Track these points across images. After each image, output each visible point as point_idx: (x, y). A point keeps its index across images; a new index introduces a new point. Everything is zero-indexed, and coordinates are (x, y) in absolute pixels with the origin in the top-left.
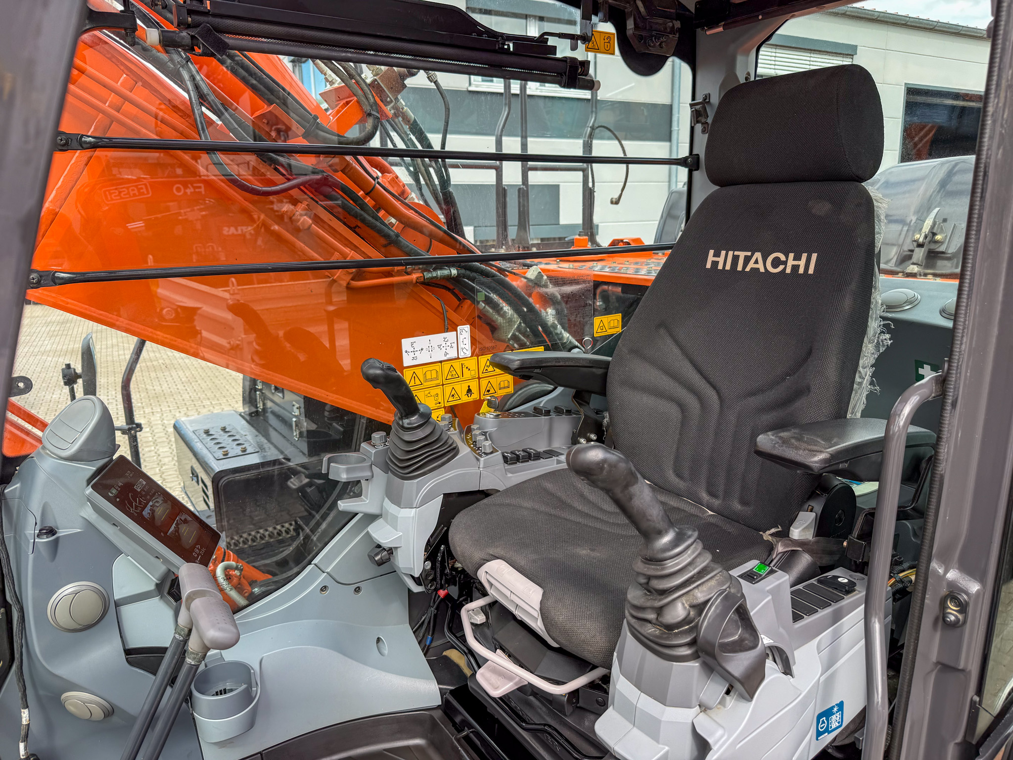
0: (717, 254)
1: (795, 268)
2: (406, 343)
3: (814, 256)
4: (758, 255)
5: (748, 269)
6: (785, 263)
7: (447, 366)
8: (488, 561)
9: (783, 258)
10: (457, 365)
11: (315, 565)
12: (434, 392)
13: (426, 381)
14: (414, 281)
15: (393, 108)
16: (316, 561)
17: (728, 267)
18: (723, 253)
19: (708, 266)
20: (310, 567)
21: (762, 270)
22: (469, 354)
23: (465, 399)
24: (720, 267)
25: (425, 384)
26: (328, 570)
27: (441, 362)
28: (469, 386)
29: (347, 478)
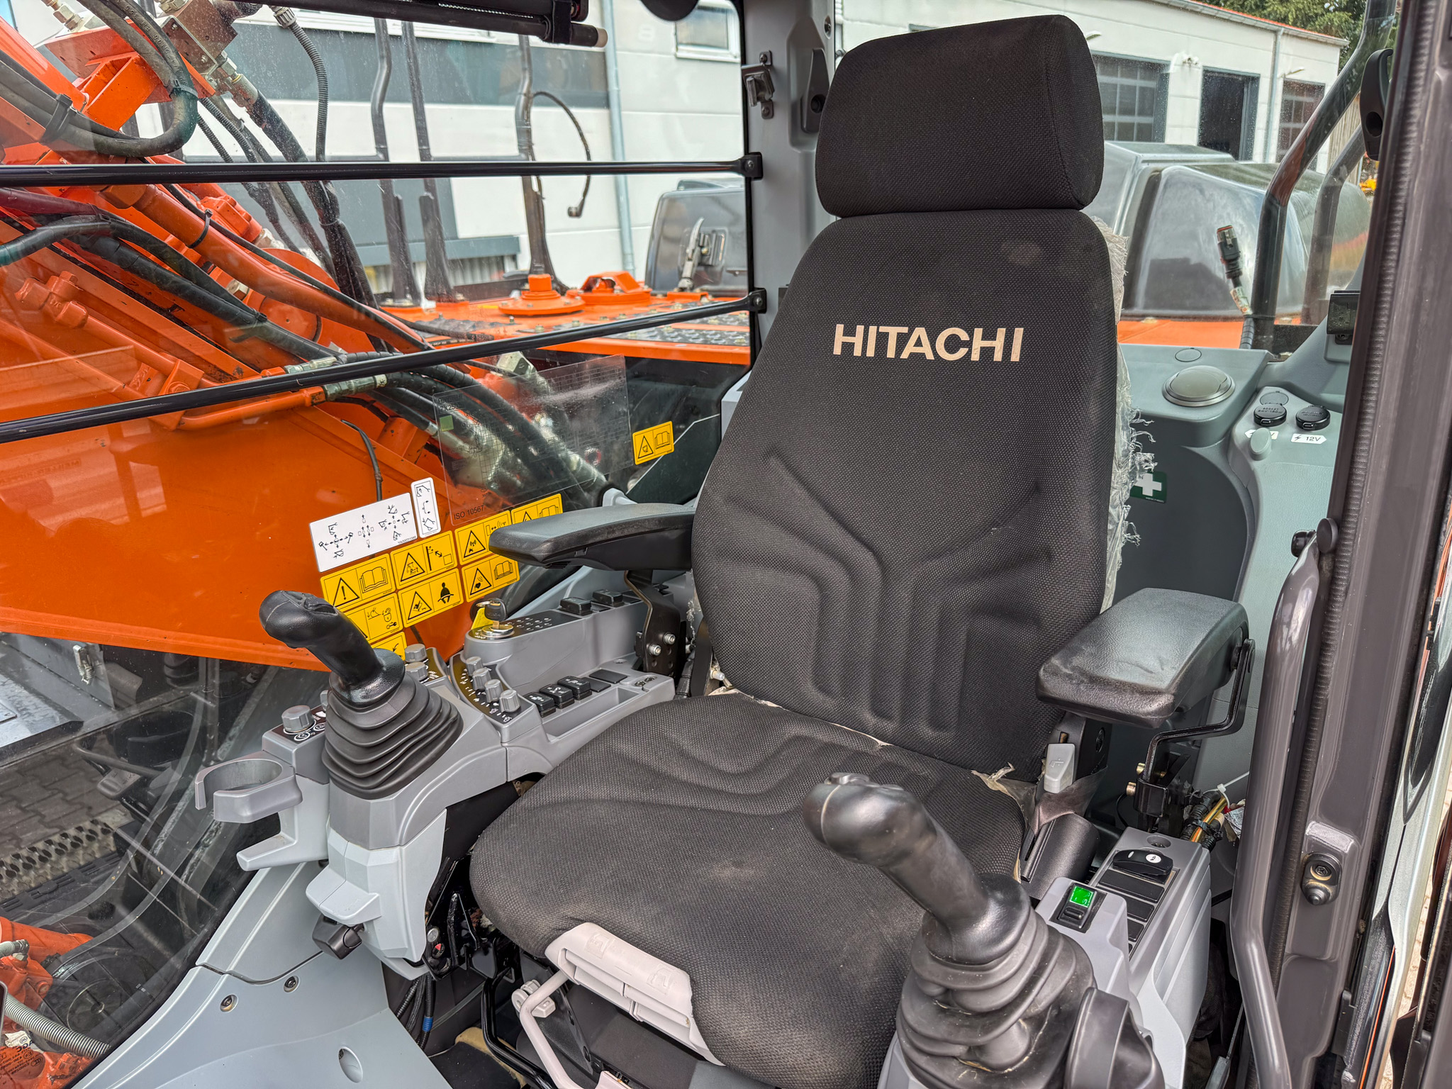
0: (850, 332)
1: (987, 353)
2: (319, 529)
3: (1019, 333)
4: (920, 332)
5: (905, 355)
6: (968, 344)
7: (400, 557)
8: (567, 930)
9: (964, 336)
10: (418, 552)
11: (204, 966)
12: (380, 607)
13: (365, 590)
14: (308, 402)
15: (215, 75)
16: (204, 958)
17: (871, 353)
18: (860, 329)
19: (837, 350)
20: (193, 974)
21: (930, 356)
22: (437, 527)
23: (440, 607)
24: (857, 352)
25: (364, 596)
26: (231, 968)
27: (388, 551)
28: (443, 585)
29: (253, 816)
